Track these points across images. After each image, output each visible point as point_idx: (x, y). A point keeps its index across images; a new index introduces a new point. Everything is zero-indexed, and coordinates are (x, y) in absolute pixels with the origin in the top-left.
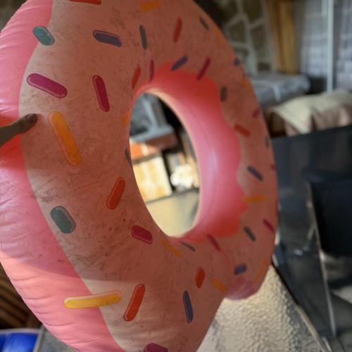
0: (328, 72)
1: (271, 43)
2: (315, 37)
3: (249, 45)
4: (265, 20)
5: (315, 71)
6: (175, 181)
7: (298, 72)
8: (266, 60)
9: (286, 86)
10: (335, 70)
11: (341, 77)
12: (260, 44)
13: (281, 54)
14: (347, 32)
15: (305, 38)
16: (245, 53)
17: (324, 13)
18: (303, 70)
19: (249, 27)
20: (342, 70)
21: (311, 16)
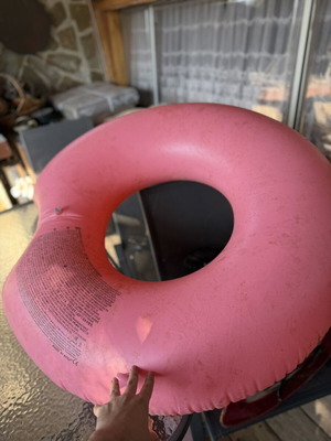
0: (154, 86)
1: (102, 53)
2: (142, 52)
3: (80, 54)
4: (94, 28)
5: (143, 85)
6: (15, 193)
7: (129, 85)
8: (99, 71)
9: (118, 98)
10: (160, 85)
11: (165, 91)
12: (91, 54)
13: (113, 65)
14: (167, 51)
15: (133, 52)
16: (78, 62)
17: (147, 30)
18: (133, 83)
19: (79, 34)
20: (166, 86)
21: (136, 31)
